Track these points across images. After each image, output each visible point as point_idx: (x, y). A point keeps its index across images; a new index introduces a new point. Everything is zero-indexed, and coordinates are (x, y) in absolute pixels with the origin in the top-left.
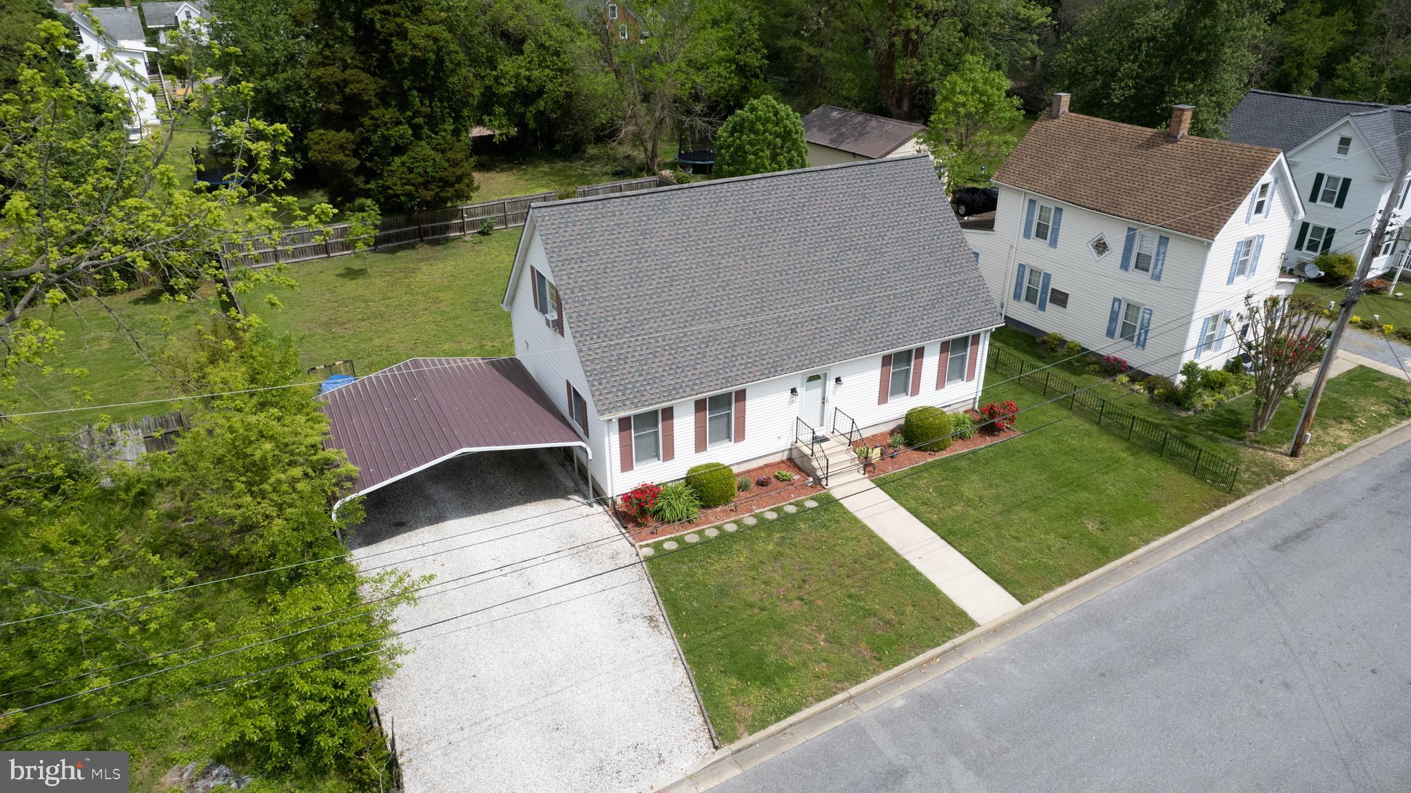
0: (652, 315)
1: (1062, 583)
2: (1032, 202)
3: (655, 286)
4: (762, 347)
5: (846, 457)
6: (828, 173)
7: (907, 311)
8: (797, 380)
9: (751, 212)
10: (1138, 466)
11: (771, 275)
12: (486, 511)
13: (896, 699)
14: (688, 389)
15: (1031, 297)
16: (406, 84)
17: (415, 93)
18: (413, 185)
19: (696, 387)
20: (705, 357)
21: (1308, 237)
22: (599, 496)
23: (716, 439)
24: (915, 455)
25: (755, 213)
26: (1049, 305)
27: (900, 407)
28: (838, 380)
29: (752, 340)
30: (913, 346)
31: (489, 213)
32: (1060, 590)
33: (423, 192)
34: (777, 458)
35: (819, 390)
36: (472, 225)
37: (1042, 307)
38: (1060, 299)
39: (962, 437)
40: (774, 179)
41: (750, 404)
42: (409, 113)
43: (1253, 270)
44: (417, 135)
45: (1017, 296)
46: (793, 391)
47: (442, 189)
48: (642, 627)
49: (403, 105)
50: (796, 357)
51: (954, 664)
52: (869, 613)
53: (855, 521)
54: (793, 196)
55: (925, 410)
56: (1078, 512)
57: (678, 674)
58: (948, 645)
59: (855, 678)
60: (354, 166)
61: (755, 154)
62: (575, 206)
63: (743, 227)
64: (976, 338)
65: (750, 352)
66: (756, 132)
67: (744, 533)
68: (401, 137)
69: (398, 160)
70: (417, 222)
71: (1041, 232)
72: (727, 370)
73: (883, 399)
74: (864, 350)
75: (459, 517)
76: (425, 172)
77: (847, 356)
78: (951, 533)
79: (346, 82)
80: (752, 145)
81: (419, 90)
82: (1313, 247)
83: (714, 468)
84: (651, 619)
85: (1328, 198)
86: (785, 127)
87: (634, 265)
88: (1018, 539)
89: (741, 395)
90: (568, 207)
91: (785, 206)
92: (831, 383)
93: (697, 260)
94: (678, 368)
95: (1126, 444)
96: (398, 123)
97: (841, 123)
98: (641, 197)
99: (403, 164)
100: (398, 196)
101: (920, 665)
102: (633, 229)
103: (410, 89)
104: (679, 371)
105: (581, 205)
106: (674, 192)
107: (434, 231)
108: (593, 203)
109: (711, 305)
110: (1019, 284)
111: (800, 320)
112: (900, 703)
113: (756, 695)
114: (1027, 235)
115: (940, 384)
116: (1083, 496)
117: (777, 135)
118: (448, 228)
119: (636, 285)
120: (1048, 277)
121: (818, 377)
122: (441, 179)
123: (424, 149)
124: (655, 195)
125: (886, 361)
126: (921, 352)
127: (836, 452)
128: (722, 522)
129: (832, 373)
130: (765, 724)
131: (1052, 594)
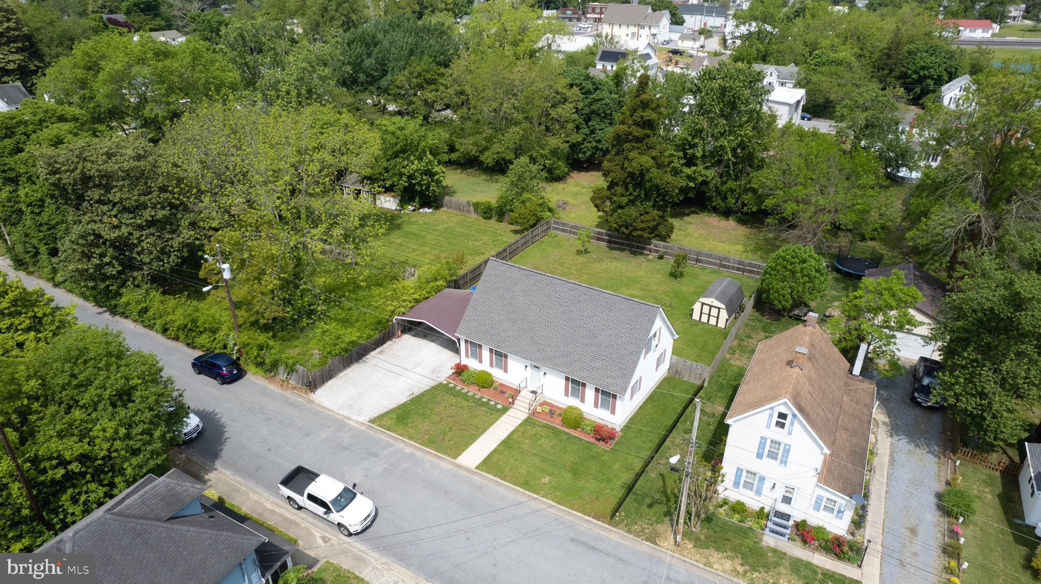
1: (495, 476)
3: (504, 303)
4: (518, 343)
7: (585, 364)
8: (528, 363)
9: (558, 294)
13: (408, 450)
14: (485, 342)
17: (631, 185)
19: (488, 343)
20: (498, 335)
23: (496, 366)
24: (559, 423)
28: (545, 374)
29: (518, 339)
31: (666, 249)
32: (490, 476)
33: (623, 229)
35: (537, 373)
36: (657, 251)
41: (509, 361)
42: (628, 193)
43: (784, 463)
46: (526, 366)
48: (410, 393)
49: (627, 189)
50: (527, 354)
51: (434, 459)
53: (497, 419)
56: (552, 474)
57: (393, 405)
58: (442, 456)
59: (411, 438)
62: (502, 265)
64: (615, 396)
65: (513, 343)
67: (465, 396)
72: (501, 344)
73: (566, 394)
74: (558, 369)
76: (626, 220)
77: (549, 366)
78: (507, 443)
81: (633, 184)
84: (413, 394)
87: (503, 293)
89: (507, 356)
90: (500, 263)
92: (542, 373)
93: (524, 302)
94: (488, 333)
96: (623, 196)
101: (427, 451)
102: (513, 280)
103: (629, 183)
105: (505, 265)
107: (638, 247)
109: (515, 319)
111: (540, 342)
112: (408, 451)
113: (392, 422)
115: (595, 405)
116: (568, 474)
118: (644, 248)
119: (498, 299)
121: (538, 368)
125: (567, 379)
126: (584, 385)
127: (525, 397)
128: (472, 391)
129: (544, 369)
130: (382, 427)
131: (486, 475)
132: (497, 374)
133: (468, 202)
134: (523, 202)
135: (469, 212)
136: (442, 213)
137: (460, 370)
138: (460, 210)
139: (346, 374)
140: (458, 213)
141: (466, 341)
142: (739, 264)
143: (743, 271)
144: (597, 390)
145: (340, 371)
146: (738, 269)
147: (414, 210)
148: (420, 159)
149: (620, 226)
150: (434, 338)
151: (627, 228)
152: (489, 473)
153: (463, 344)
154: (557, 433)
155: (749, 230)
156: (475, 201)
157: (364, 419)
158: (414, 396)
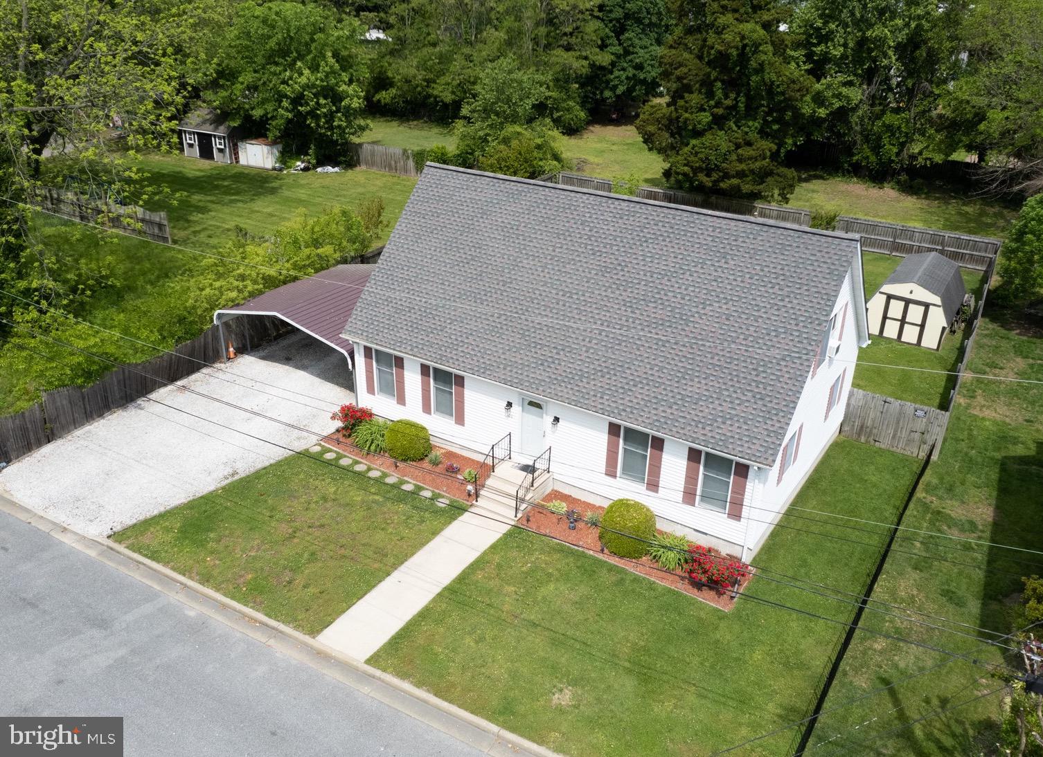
0: (435, 279)
3: (456, 258)
4: (490, 347)
6: (703, 217)
7: (659, 390)
9: (587, 229)
11: (554, 292)
13: (193, 610)
14: (409, 348)
16: (713, 75)
17: (719, 84)
18: (692, 167)
19: (416, 350)
20: (441, 330)
23: (441, 410)
25: (590, 231)
28: (557, 419)
29: (489, 337)
30: (648, 430)
32: (406, 686)
33: (702, 177)
34: (478, 458)
35: (537, 419)
40: (638, 206)
41: (469, 394)
42: (712, 103)
46: (509, 405)
47: (722, 179)
48: (227, 472)
49: (710, 95)
50: (511, 371)
51: (259, 637)
52: (296, 570)
54: (642, 228)
58: (282, 627)
62: (455, 173)
63: (569, 239)
64: (743, 470)
65: (478, 346)
69: (693, 142)
72: (448, 351)
73: (610, 471)
76: (707, 158)
81: (723, 82)
87: (455, 236)
89: (461, 381)
90: (449, 172)
91: (626, 235)
92: (548, 419)
93: (506, 251)
94: (417, 328)
96: (702, 109)
98: (508, 183)
101: (244, 615)
102: (480, 206)
103: (715, 80)
104: (416, 331)
105: (460, 174)
106: (537, 187)
108: (468, 176)
109: (483, 293)
111: (544, 342)
112: (192, 614)
115: (688, 499)
119: (444, 251)
121: (539, 406)
122: (722, 170)
123: (717, 138)
124: (519, 185)
125: (614, 429)
126: (658, 444)
127: (507, 477)
128: (377, 468)
129: (553, 409)
130: (139, 551)
131: (396, 681)
132: (439, 427)
133: (405, 151)
134: (506, 141)
135: (406, 171)
136: (357, 175)
137: (354, 419)
138: (390, 168)
139: (89, 432)
140: (387, 174)
141: (368, 351)
144: (694, 455)
145: (76, 423)
147: (306, 169)
148: (314, 68)
149: (696, 170)
150: (306, 362)
151: (708, 175)
152: (403, 675)
153: (360, 360)
154: (589, 569)
155: (925, 202)
156: (416, 149)
157: (98, 530)
158: (237, 477)
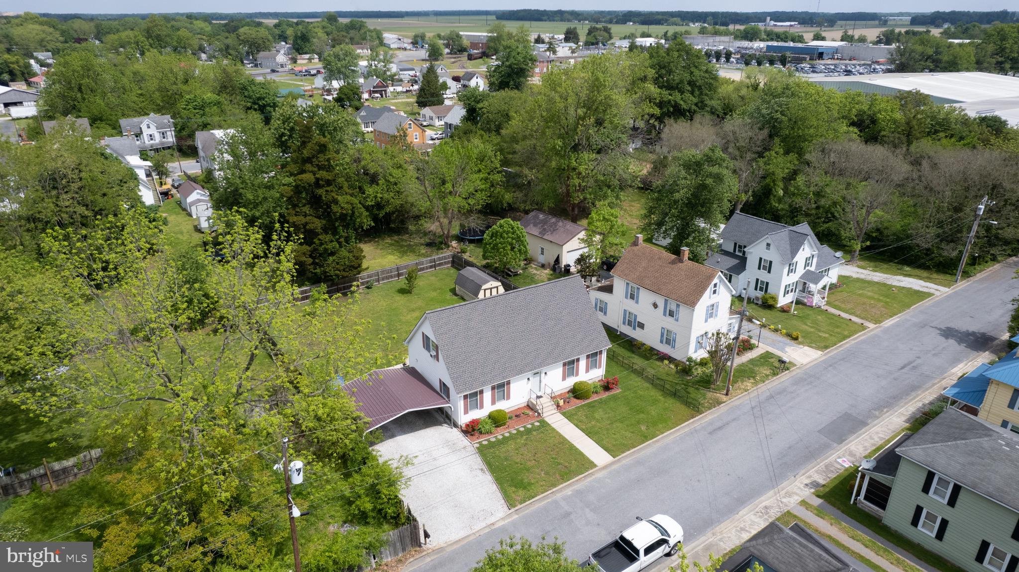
1: (629, 450)
2: (628, 284)
4: (516, 363)
5: (550, 404)
6: (539, 287)
7: (572, 344)
8: (529, 374)
10: (665, 402)
11: (518, 333)
12: (411, 432)
13: (569, 492)
14: (489, 382)
15: (630, 324)
16: (337, 224)
18: (339, 270)
19: (492, 381)
20: (495, 369)
21: (759, 285)
22: (455, 425)
23: (499, 400)
24: (577, 401)
25: (511, 308)
26: (637, 328)
27: (571, 382)
28: (546, 373)
29: (512, 360)
30: (575, 358)
31: (371, 277)
32: (628, 452)
33: (343, 273)
34: (523, 405)
35: (538, 378)
36: (363, 284)
37: (634, 329)
38: (641, 326)
39: (596, 393)
40: (517, 292)
41: (512, 385)
42: (337, 237)
43: (716, 315)
44: (341, 246)
45: (624, 323)
46: (528, 379)
47: (352, 270)
48: (479, 473)
50: (529, 366)
51: (589, 479)
52: (559, 464)
53: (554, 429)
55: (581, 383)
56: (638, 423)
57: (494, 488)
58: (587, 473)
59: (554, 486)
60: (310, 262)
61: (504, 248)
62: (441, 311)
63: (506, 314)
64: (601, 352)
65: (512, 366)
66: (504, 238)
67: (512, 437)
68: (333, 248)
69: (331, 258)
70: (337, 285)
71: (632, 297)
72: (503, 373)
73: (564, 379)
74: (556, 361)
75: (401, 435)
77: (549, 364)
78: (590, 433)
79: (306, 223)
80: (502, 244)
81: (342, 226)
82: (761, 289)
83: (499, 411)
84: (482, 470)
85: (764, 268)
86: (517, 234)
87: (466, 334)
88: (614, 434)
89: (509, 383)
90: (439, 312)
91: (522, 304)
92: (543, 375)
93: (489, 329)
95: (662, 393)
97: (544, 222)
98: (467, 305)
99: (334, 260)
100: (332, 276)
101: (577, 481)
102: (465, 319)
104: (485, 375)
105: (445, 311)
106: (479, 302)
107: (347, 287)
108: (449, 309)
109: (496, 348)
110: (624, 318)
111: (530, 351)
112: (570, 493)
113: (521, 493)
114: (626, 297)
115: (587, 371)
116: (642, 416)
117: (513, 239)
118: (351, 286)
119: (467, 342)
120: (636, 316)
121: (538, 373)
123: (344, 252)
124: (472, 304)
125: (564, 364)
126: (575, 361)
127: (545, 403)
128: (500, 434)
129: (544, 369)
130: (525, 501)
131: (625, 454)
137: (471, 430)
141: (465, 397)
142: (431, 262)
143: (435, 266)
144: (588, 357)
146: (431, 267)
152: (624, 452)
153: (461, 403)
154: (586, 409)
157: (502, 512)
158: (486, 469)
